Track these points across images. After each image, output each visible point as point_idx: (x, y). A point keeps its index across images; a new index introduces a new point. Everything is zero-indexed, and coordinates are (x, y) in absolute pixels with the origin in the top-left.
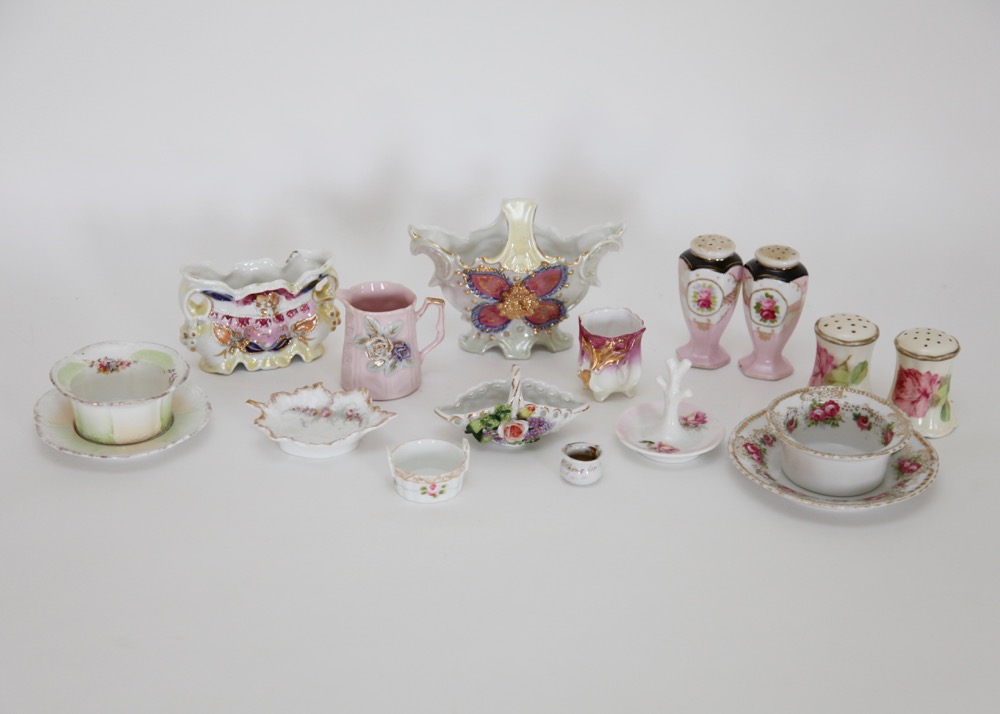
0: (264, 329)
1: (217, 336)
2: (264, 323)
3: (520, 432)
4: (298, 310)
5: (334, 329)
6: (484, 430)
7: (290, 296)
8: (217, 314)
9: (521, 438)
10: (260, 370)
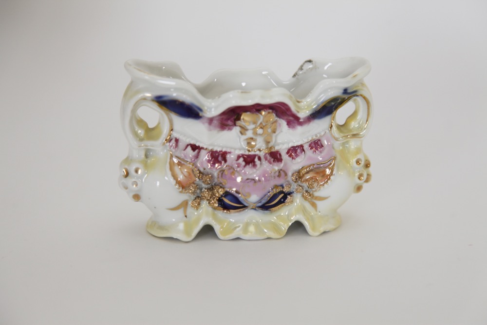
0: (249, 171)
1: (175, 176)
2: (249, 160)
4: (306, 147)
5: (359, 188)
7: (293, 120)
8: (177, 141)
10: (238, 239)
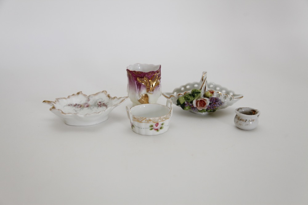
3: (205, 104)
6: (186, 102)
9: (205, 108)
